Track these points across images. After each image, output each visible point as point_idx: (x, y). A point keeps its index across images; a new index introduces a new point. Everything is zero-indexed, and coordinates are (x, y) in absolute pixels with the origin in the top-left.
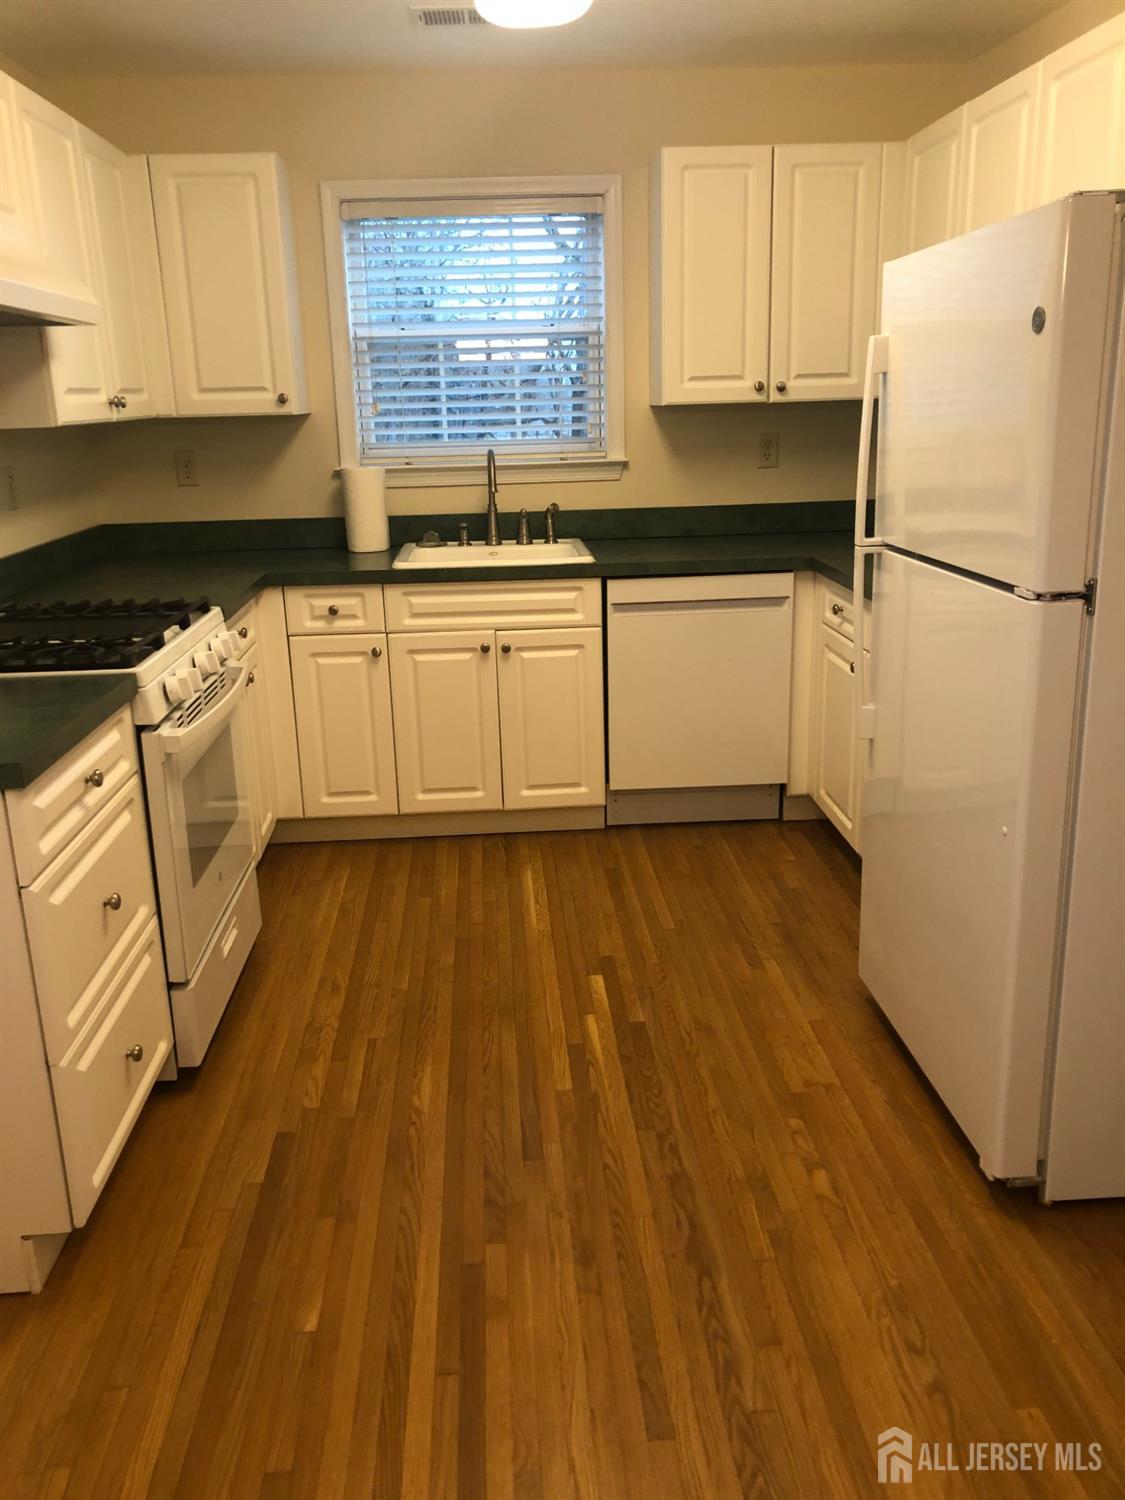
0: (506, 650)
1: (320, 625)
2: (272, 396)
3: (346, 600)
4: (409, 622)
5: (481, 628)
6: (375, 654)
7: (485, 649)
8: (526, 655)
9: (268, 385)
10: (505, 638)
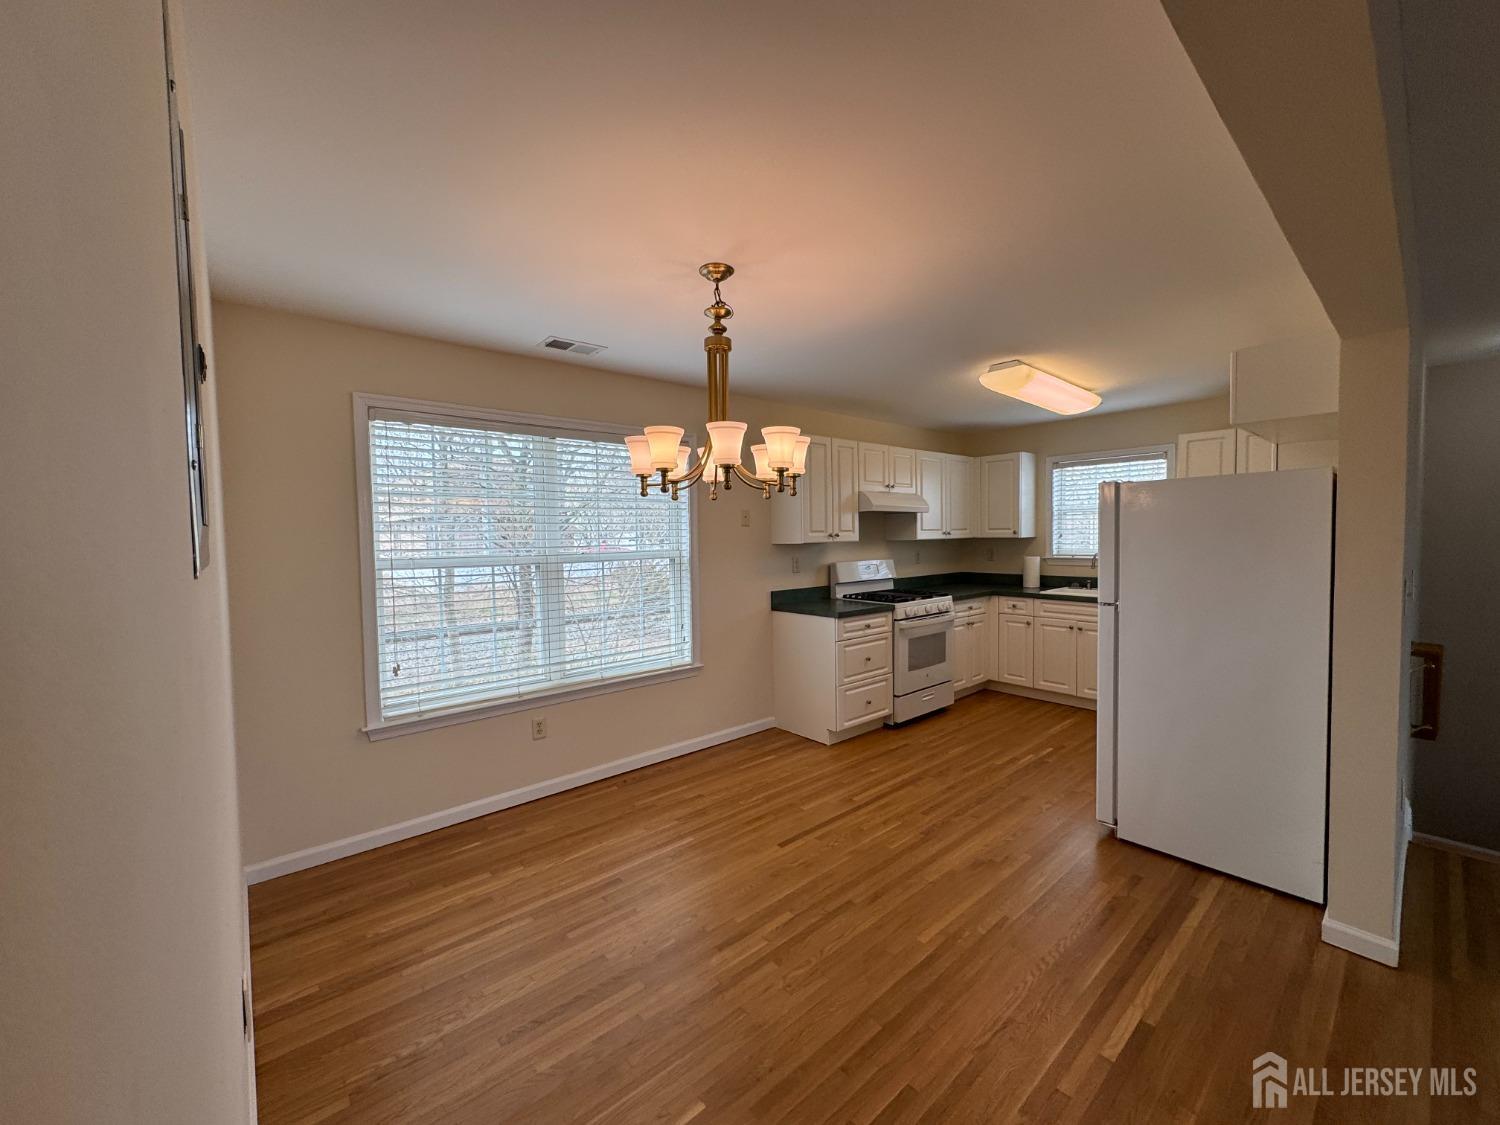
0: (1080, 629)
1: (1010, 611)
2: (1012, 531)
3: (1020, 602)
4: (1042, 614)
5: (1072, 620)
6: (1028, 624)
7: (1071, 628)
8: (1090, 633)
9: (1011, 527)
10: (1081, 624)
